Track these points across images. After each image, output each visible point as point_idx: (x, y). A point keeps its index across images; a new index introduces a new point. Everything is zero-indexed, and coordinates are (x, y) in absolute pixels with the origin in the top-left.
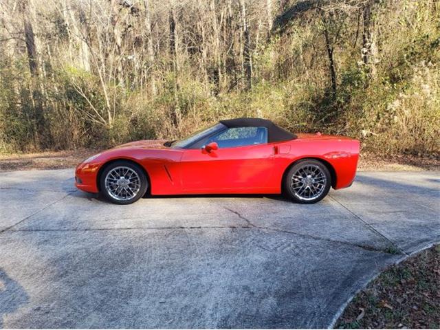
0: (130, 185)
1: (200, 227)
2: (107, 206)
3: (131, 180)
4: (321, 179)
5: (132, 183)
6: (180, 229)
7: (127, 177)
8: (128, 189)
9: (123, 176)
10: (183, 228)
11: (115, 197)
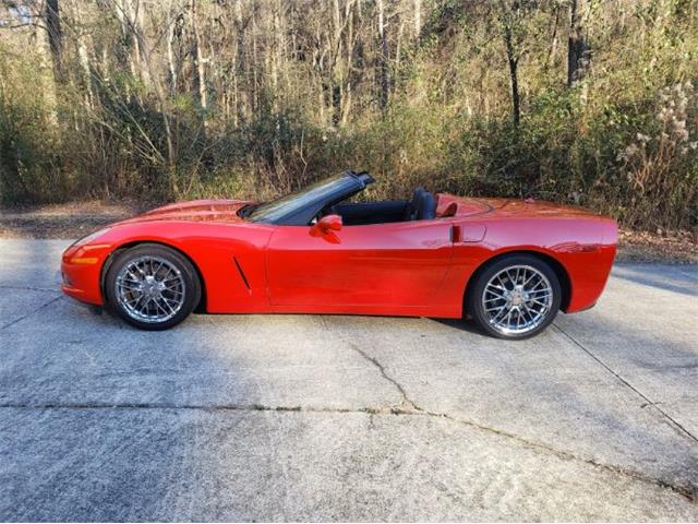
0: (165, 293)
1: (298, 409)
2: (119, 331)
3: (167, 284)
4: (542, 294)
5: (169, 289)
6: (254, 412)
7: (158, 278)
8: (162, 302)
9: (151, 274)
10: (261, 409)
11: (135, 314)
